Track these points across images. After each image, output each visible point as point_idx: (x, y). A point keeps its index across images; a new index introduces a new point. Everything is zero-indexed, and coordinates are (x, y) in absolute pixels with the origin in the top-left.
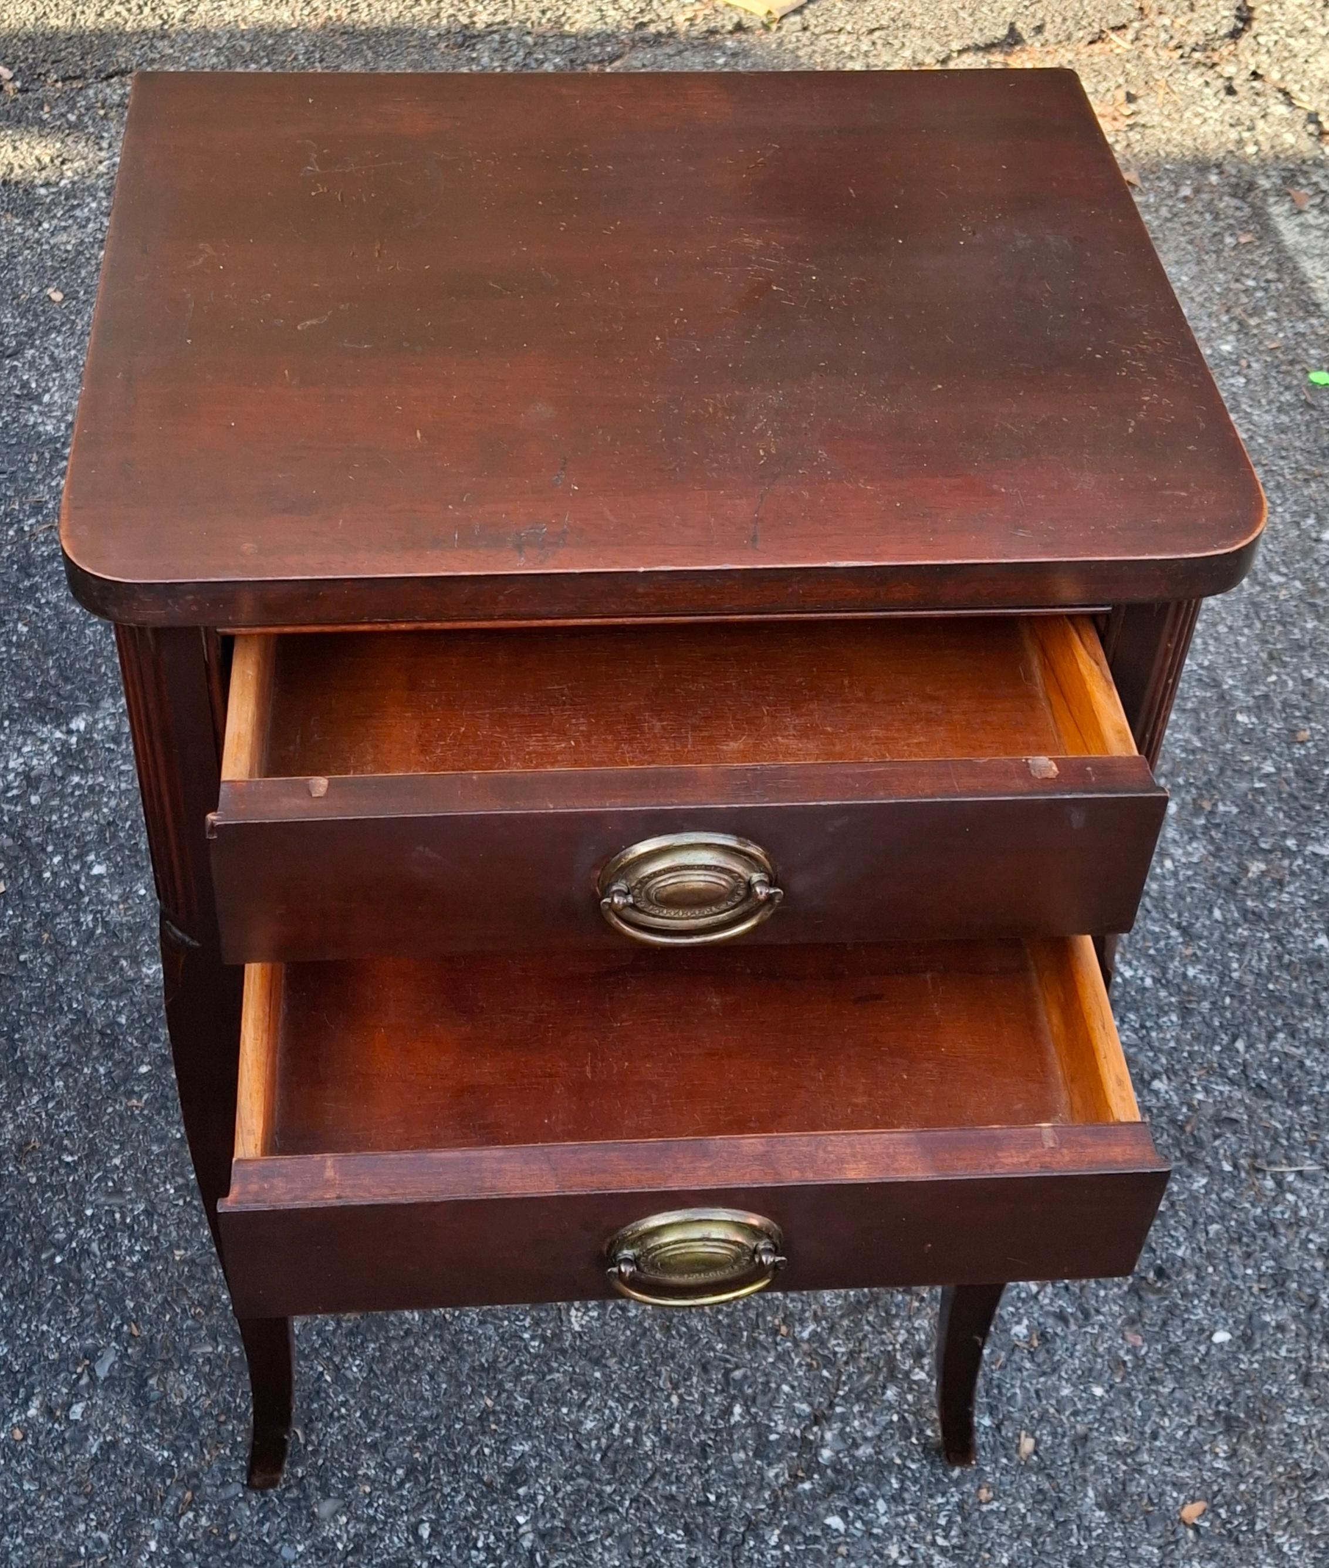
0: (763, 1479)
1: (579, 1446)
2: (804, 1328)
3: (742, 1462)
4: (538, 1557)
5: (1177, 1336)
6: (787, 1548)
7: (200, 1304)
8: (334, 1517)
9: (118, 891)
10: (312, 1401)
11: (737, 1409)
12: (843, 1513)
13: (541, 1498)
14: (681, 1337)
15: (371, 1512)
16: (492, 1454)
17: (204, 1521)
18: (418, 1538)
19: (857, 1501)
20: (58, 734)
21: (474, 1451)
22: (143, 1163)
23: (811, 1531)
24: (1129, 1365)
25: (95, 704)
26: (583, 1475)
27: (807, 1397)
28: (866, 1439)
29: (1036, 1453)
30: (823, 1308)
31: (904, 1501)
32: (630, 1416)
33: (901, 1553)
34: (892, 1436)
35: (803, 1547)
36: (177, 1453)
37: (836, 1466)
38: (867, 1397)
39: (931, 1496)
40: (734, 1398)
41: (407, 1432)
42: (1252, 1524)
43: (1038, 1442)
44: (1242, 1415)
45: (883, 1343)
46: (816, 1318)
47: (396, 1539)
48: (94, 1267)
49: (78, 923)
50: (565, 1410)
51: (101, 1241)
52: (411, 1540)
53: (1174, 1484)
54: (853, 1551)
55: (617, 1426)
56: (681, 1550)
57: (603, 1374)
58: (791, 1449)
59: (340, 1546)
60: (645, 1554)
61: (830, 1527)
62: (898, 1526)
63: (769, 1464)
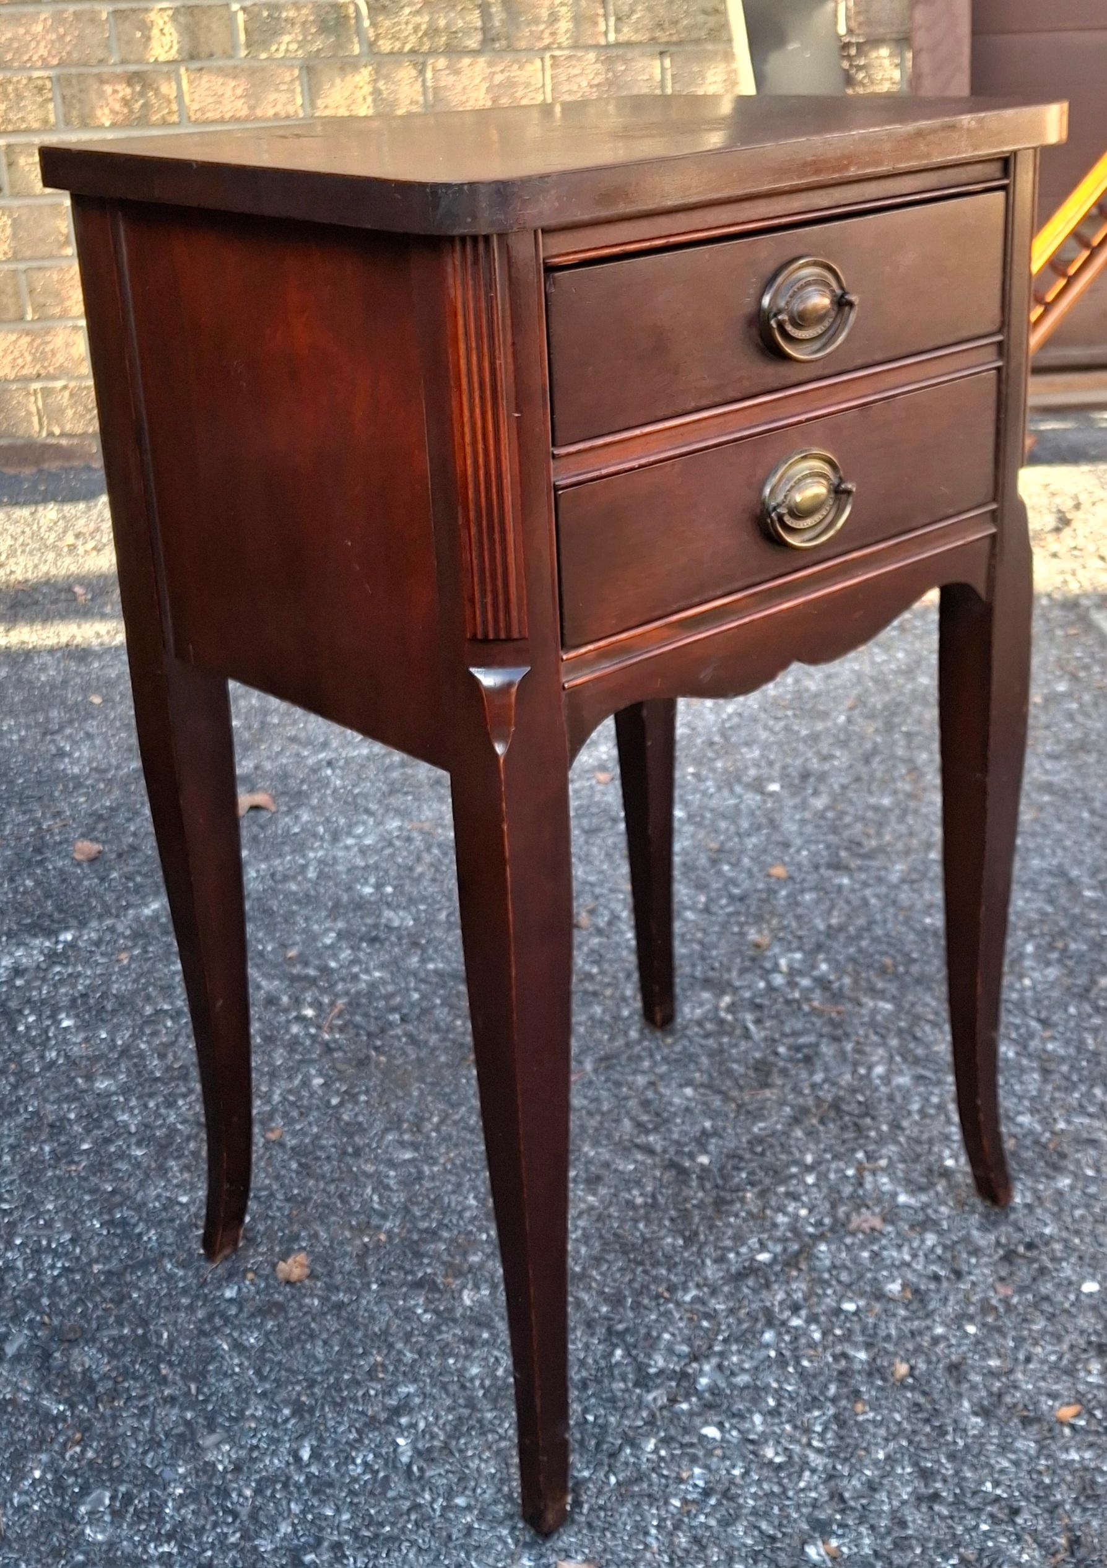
0: (641, 1402)
1: (463, 1387)
2: (686, 1293)
3: (621, 1390)
4: (415, 1469)
5: (1047, 1288)
6: (663, 1453)
7: (112, 1300)
8: (217, 1446)
9: (82, 1035)
10: (208, 1363)
11: (619, 1353)
12: (720, 1426)
13: (422, 1425)
15: (255, 1442)
16: (376, 1395)
17: (90, 1454)
18: (298, 1459)
19: (734, 1415)
20: (47, 944)
21: (360, 1393)
22: (74, 1207)
23: (687, 1439)
24: (1001, 1310)
25: (83, 924)
26: (466, 1406)
27: (688, 1341)
28: (743, 1370)
29: (912, 1376)
30: (706, 1279)
31: (780, 1414)
33: (777, 1454)
34: (769, 1367)
35: (678, 1452)
36: (72, 1406)
37: (714, 1390)
38: (746, 1339)
39: (808, 1410)
40: (615, 1346)
41: (298, 1382)
43: (913, 1368)
45: (762, 1301)
46: (698, 1286)
47: (276, 1461)
48: (15, 1278)
49: (42, 1057)
50: (451, 1361)
51: (25, 1260)
52: (291, 1460)
53: (1049, 1395)
54: (728, 1453)
58: (671, 1379)
59: (220, 1467)
61: (705, 1436)
62: (774, 1433)
63: (648, 1391)
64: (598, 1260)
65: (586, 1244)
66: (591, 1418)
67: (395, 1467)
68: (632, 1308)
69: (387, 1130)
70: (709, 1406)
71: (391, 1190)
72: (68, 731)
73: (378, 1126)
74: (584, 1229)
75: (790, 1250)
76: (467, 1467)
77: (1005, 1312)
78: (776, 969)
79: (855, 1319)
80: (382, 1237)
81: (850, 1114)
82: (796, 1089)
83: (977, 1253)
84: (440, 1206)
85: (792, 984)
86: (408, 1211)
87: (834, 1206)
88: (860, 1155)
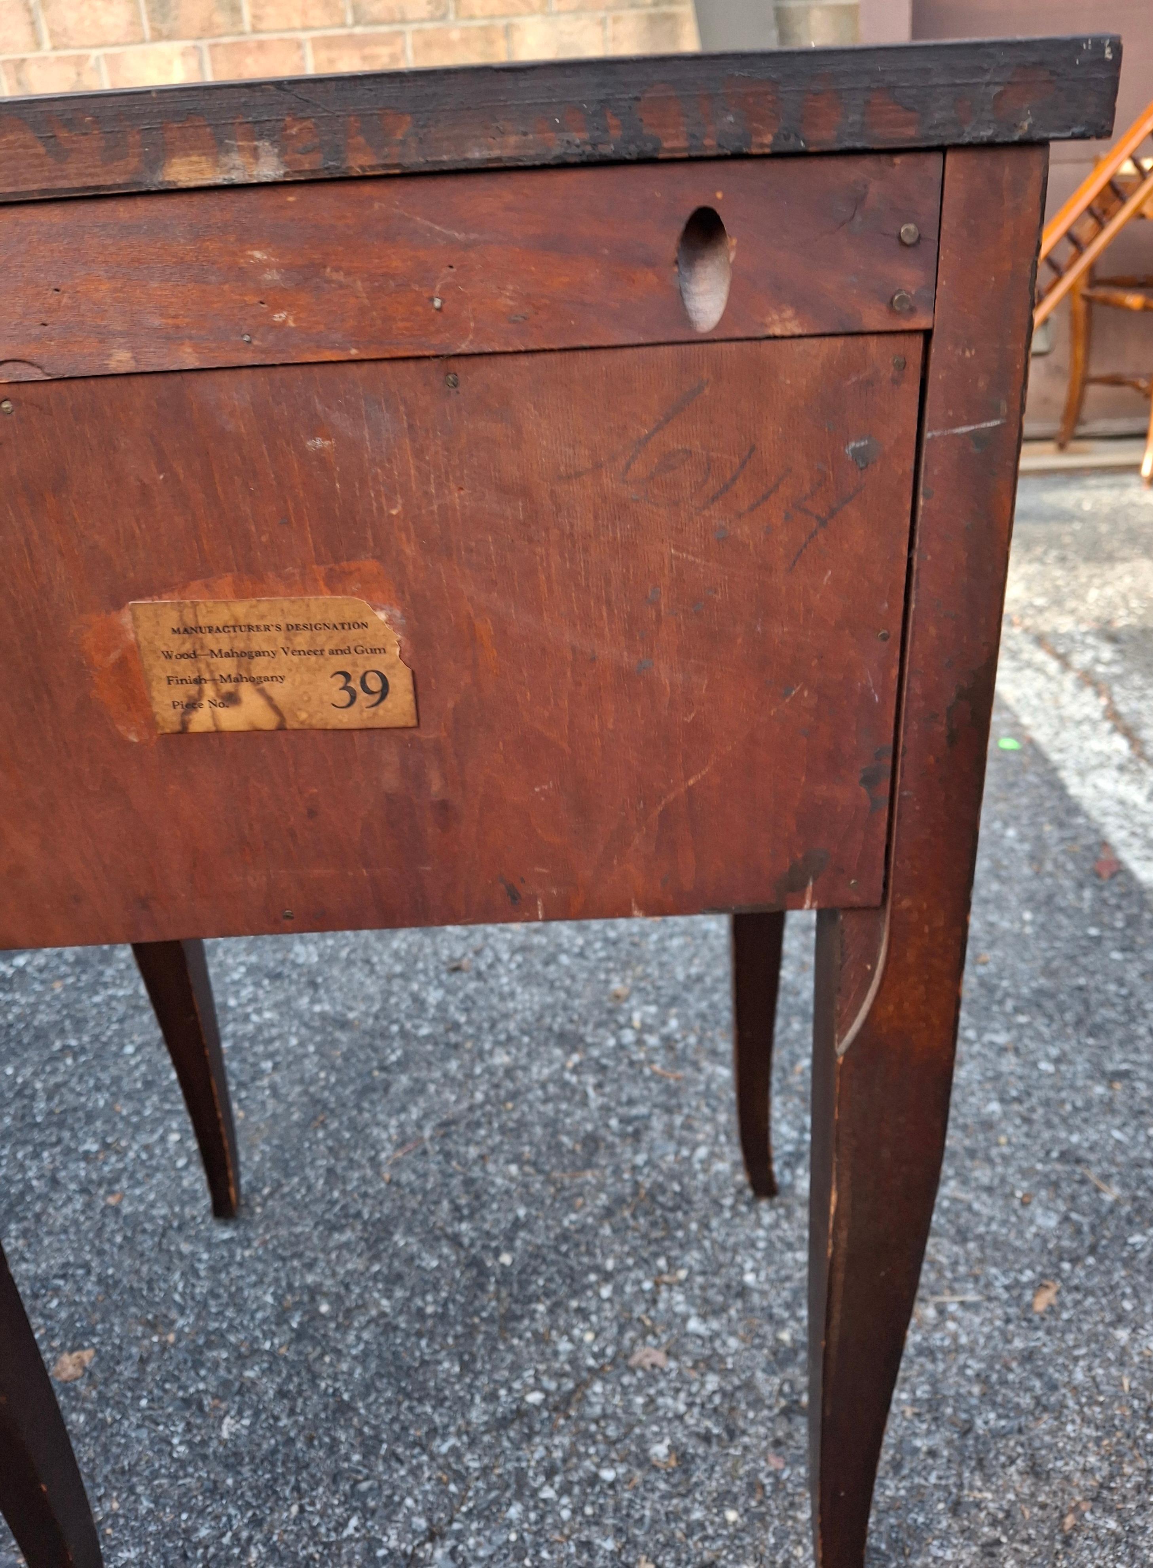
2: (444, 1442)
11: (354, 1522)
14: (320, 1447)
24: (769, 1488)
27: (429, 1512)
28: (476, 1559)
30: (469, 1423)
32: (247, 1525)
34: (506, 1556)
38: (490, 1513)
40: (355, 1510)
45: (519, 1459)
46: (458, 1433)
50: (184, 1517)
55: (229, 1534)
57: (235, 1482)
64: (367, 1388)
65: (362, 1363)
68: (384, 1459)
71: (198, 1277)
74: (367, 1343)
75: (563, 1389)
77: (773, 1492)
78: (629, 1025)
79: (611, 1492)
80: (171, 1338)
81: (663, 1206)
82: (617, 1172)
83: (757, 1403)
84: (237, 1302)
85: (640, 1042)
86: (205, 1305)
87: (622, 1329)
88: (662, 1263)
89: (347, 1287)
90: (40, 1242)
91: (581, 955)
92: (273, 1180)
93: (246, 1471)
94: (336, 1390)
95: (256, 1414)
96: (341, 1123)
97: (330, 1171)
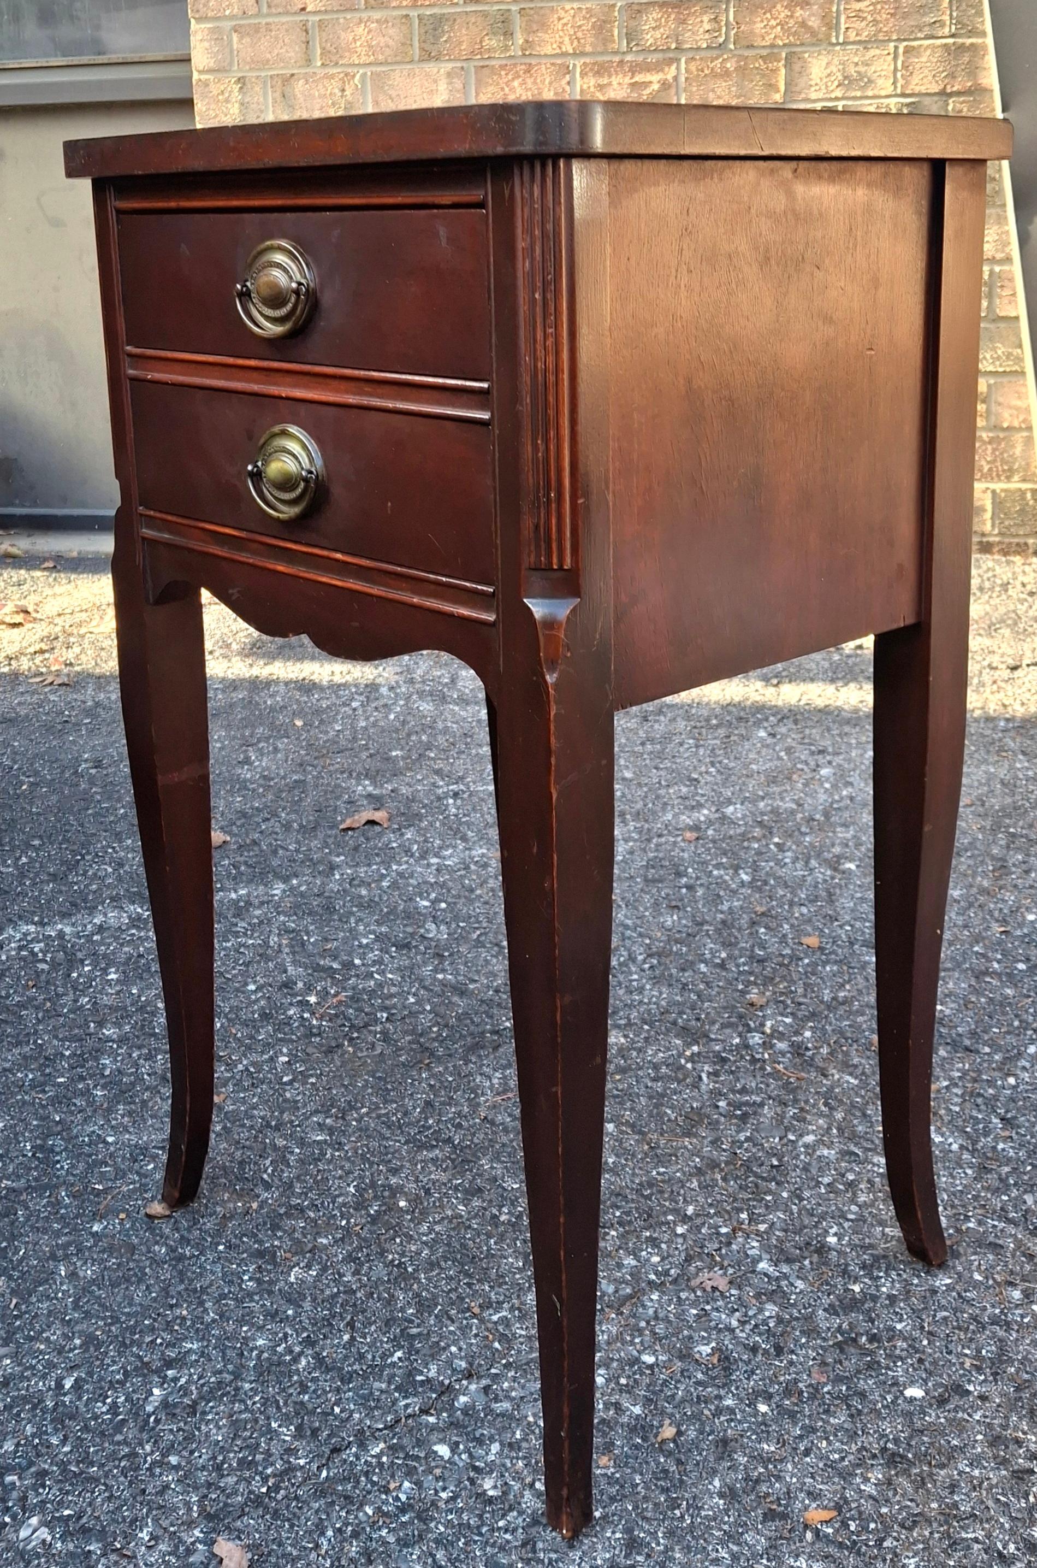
0: (393, 1406)
1: (241, 1355)
2: (496, 1312)
3: (382, 1391)
4: (153, 1419)
5: (867, 1384)
6: (384, 1459)
9: (118, 988)
10: (40, 1284)
11: (399, 1355)
12: (454, 1448)
13: (184, 1381)
14: (379, 1300)
15: (34, 1362)
16: (161, 1344)
18: (60, 1386)
19: (475, 1439)
21: (149, 1340)
23: (416, 1452)
24: (805, 1395)
26: (232, 1373)
27: (472, 1358)
29: (674, 1441)
31: (519, 1449)
32: (300, 1343)
33: (495, 1487)
35: (400, 1462)
37: (469, 1411)
40: (401, 1347)
42: (880, 1542)
43: (679, 1433)
44: (910, 1456)
46: (512, 1309)
47: (41, 1384)
50: (245, 1329)
53: (809, 1494)
54: (447, 1474)
55: (284, 1346)
56: (284, 1441)
57: (296, 1312)
58: (434, 1390)
60: (251, 1437)
61: (436, 1452)
62: (504, 1465)
63: (405, 1397)
64: (432, 1265)
65: (431, 1248)
66: (337, 1410)
67: (137, 1414)
68: (436, 1316)
69: (317, 1112)
70: (454, 1424)
71: (288, 1166)
72: (261, 745)
73: (311, 1107)
74: (437, 1233)
75: (621, 1292)
76: (199, 1429)
77: (808, 1398)
78: (760, 1028)
79: (648, 1372)
80: (255, 1205)
81: (756, 1175)
82: (715, 1142)
83: (812, 1332)
84: (321, 1185)
85: (767, 1045)
86: (291, 1186)
87: (689, 1259)
88: (744, 1216)
89: (427, 1192)
90: (145, 1121)
91: (722, 966)
92: (372, 1103)
93: (307, 1305)
94: (400, 1263)
95: (324, 1269)
96: (446, 1068)
97: (429, 1104)
